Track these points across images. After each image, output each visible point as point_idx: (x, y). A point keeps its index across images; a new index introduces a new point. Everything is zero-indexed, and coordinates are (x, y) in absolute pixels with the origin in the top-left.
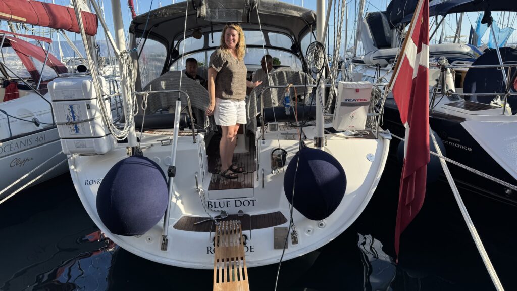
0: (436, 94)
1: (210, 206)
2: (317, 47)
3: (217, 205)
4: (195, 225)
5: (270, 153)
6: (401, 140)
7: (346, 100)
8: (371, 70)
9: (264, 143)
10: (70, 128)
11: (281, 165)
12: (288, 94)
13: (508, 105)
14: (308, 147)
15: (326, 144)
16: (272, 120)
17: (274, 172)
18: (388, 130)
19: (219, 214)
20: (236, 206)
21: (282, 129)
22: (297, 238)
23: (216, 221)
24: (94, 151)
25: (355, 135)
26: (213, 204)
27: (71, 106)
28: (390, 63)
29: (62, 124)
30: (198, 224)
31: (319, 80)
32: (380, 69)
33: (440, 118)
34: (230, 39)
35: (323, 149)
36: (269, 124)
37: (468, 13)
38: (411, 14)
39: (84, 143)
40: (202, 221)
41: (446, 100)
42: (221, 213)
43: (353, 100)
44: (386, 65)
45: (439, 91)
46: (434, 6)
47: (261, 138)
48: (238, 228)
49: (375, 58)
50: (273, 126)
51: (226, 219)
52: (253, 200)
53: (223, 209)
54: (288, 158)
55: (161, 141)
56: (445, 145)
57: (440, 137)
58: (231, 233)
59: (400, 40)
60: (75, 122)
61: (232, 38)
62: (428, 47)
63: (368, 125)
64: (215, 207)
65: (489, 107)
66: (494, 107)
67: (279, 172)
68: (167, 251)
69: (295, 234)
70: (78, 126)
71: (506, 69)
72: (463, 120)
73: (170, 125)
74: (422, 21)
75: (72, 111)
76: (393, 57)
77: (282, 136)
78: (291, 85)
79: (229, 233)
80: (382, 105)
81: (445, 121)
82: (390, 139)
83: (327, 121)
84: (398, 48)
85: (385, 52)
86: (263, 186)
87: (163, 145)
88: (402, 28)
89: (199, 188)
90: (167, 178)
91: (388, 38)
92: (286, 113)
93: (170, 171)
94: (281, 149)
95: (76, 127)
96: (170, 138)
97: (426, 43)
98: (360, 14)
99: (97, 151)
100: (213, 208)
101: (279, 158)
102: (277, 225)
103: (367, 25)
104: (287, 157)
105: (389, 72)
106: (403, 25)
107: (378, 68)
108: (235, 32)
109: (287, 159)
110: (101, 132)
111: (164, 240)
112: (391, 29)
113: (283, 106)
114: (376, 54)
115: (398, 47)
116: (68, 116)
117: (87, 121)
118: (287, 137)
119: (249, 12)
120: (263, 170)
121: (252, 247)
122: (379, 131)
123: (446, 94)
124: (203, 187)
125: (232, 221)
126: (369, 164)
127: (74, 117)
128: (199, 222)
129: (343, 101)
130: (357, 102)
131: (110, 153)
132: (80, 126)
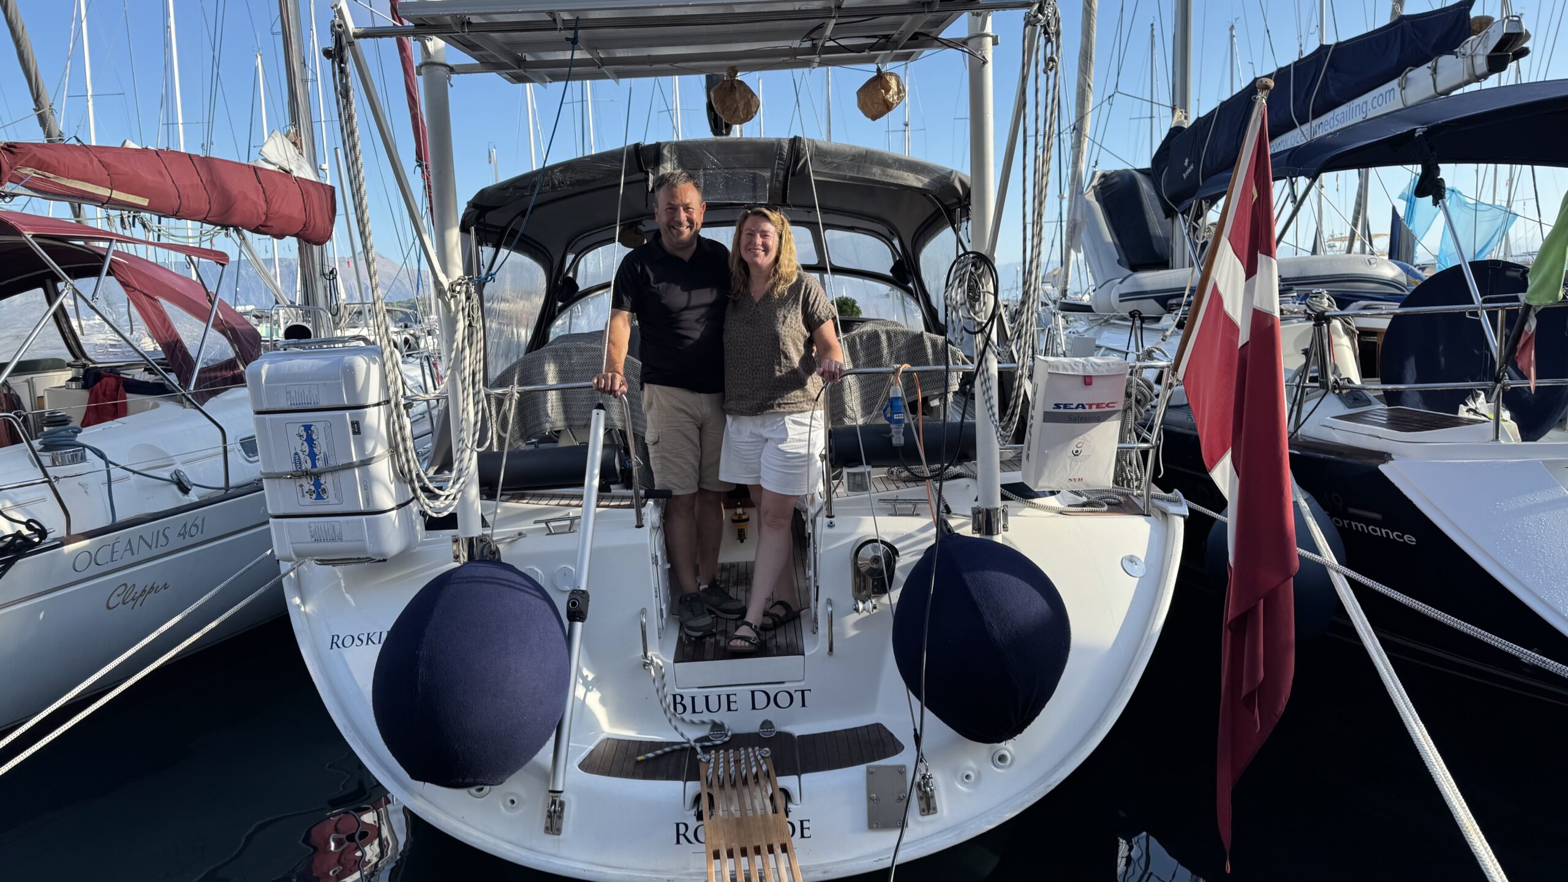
0: (1304, 388)
1: (680, 708)
2: (974, 265)
3: (700, 705)
4: (638, 762)
5: (848, 554)
6: (1214, 519)
7: (1057, 406)
8: (1114, 330)
9: (831, 525)
10: (301, 486)
11: (882, 588)
12: (897, 390)
13: (1506, 415)
14: (958, 534)
15: (1005, 528)
16: (854, 461)
17: (861, 606)
18: (1176, 490)
19: (704, 732)
20: (754, 708)
21: (881, 487)
22: (933, 797)
23: (699, 750)
24: (364, 550)
25: (1084, 505)
26: (688, 702)
27: (308, 428)
28: (1169, 309)
29: (279, 476)
30: (648, 760)
31: (983, 353)
32: (1142, 328)
33: (1322, 456)
34: (755, 244)
35: (998, 539)
36: (846, 471)
37: (1379, 169)
38: (1225, 175)
39: (337, 527)
40: (659, 752)
41: (1333, 406)
42: (712, 729)
43: (1077, 407)
44: (1157, 319)
45: (1313, 380)
46: (1285, 151)
47: (824, 512)
48: (764, 768)
49: (1124, 297)
50: (858, 478)
51: (725, 746)
52: (803, 692)
53: (717, 718)
54: (902, 568)
55: (547, 522)
56: (1341, 530)
57: (1325, 508)
58: (745, 782)
59: (1194, 245)
60: (315, 470)
61: (759, 240)
62: (1274, 262)
63: (1120, 478)
64: (694, 711)
65: (1458, 422)
66: (1471, 422)
67: (875, 607)
68: (561, 837)
69: (926, 784)
70: (322, 481)
71: (1492, 316)
72: (1385, 457)
73: (576, 478)
74: (1256, 196)
75: (310, 441)
76: (1178, 293)
77: (883, 505)
78: (906, 367)
79: (739, 784)
80: (1158, 421)
81: (1338, 462)
82: (1184, 516)
83: (1008, 464)
84: (1189, 270)
85: (1153, 279)
86: (831, 649)
87: (550, 533)
88: (1199, 214)
89: (649, 654)
90: (566, 622)
91: (1158, 238)
92: (895, 442)
93: (574, 604)
94: (883, 542)
95: (317, 485)
96: (571, 515)
97: (1269, 253)
98: (1076, 178)
99: (371, 550)
100: (688, 716)
101: (875, 566)
102: (874, 760)
103: (1097, 207)
104: (897, 566)
105: (1168, 333)
106: (1201, 203)
107: (1138, 323)
108: (769, 227)
109: (897, 573)
110: (386, 496)
111: (554, 802)
112: (1167, 217)
113: (882, 421)
114: (1126, 288)
115: (1191, 264)
116: (296, 454)
117: (350, 466)
118: (896, 508)
119: (786, 177)
120: (829, 602)
121: (806, 824)
122: (1152, 493)
123: (1334, 388)
124: (661, 656)
125: (746, 749)
126: (1129, 586)
127: (313, 456)
128: (650, 755)
129: (1051, 409)
130: (1087, 410)
131: (405, 557)
132: (327, 481)
